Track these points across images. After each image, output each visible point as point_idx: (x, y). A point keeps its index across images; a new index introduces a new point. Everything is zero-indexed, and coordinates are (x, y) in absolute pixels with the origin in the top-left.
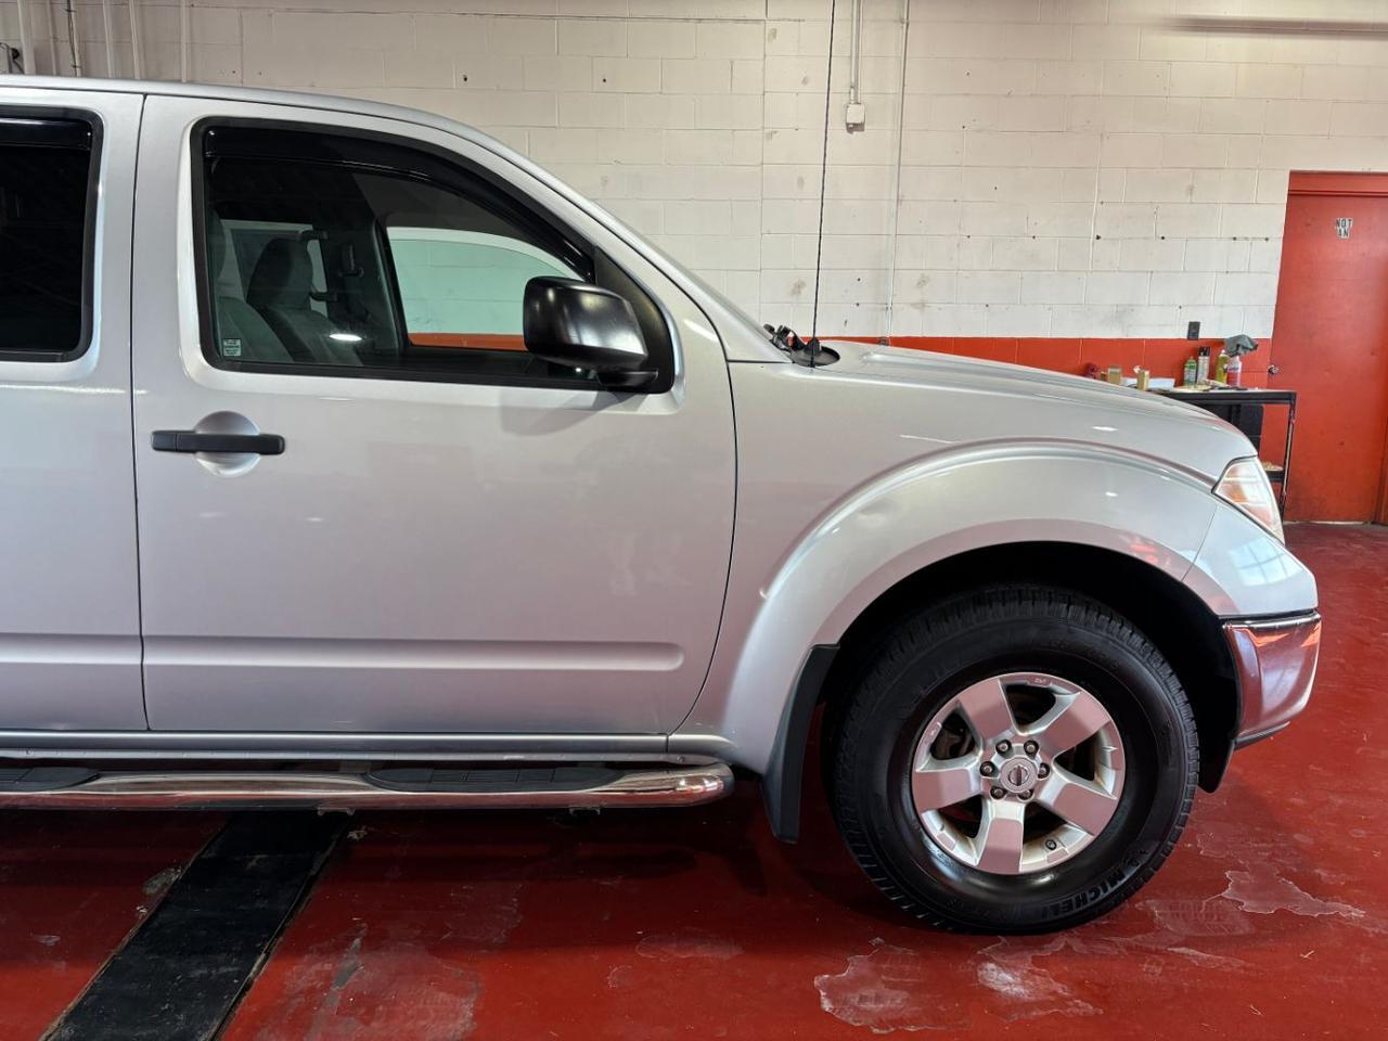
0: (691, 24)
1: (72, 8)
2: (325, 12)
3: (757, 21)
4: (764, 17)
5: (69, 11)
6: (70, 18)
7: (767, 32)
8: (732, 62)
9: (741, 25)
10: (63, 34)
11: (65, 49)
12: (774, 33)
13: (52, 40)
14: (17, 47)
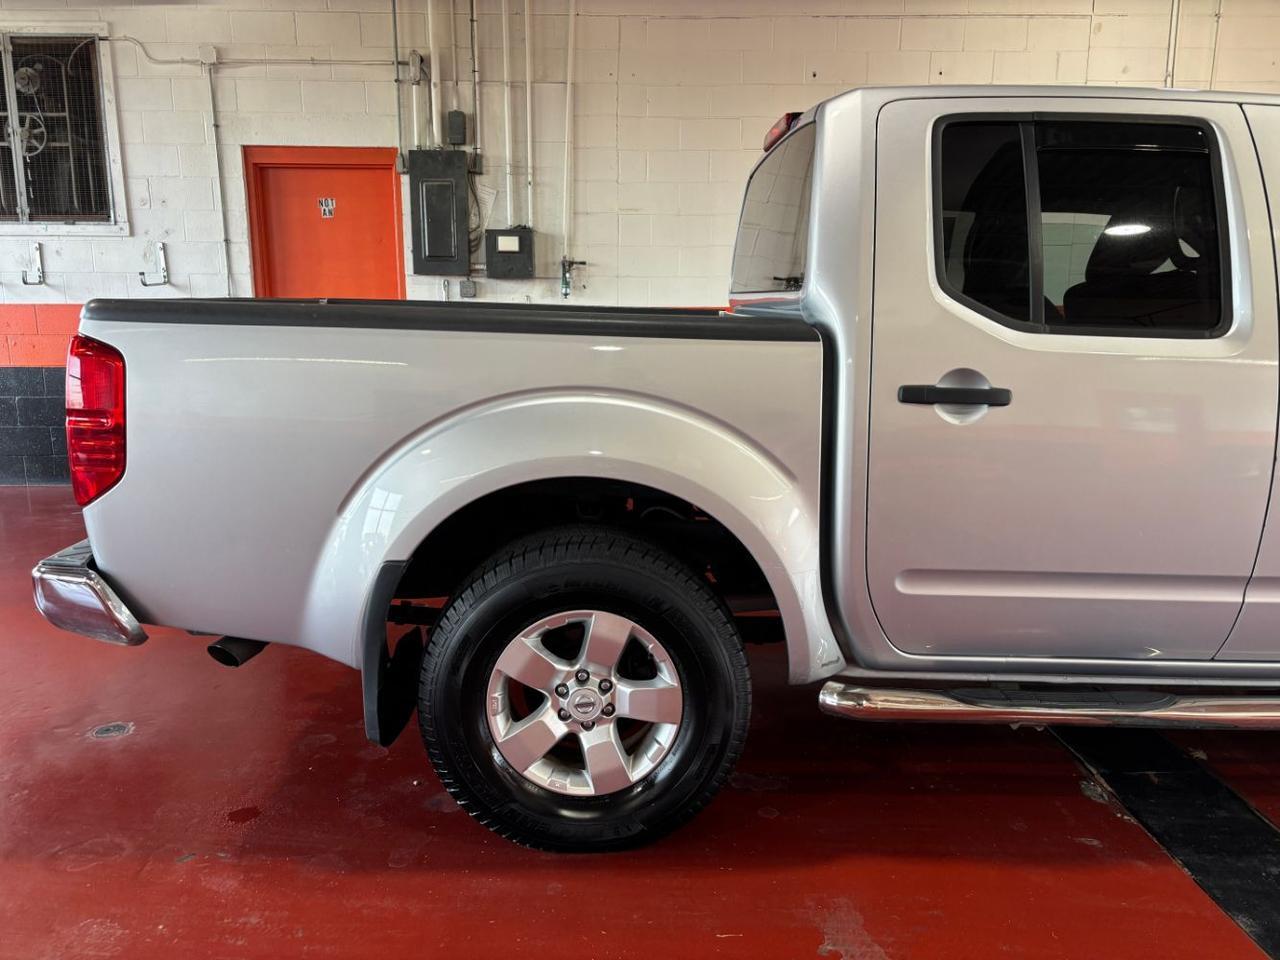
0: (1024, 20)
1: (475, 18)
2: (695, 18)
3: (1084, 16)
4: (1091, 13)
5: (472, 21)
6: (472, 26)
7: (1093, 26)
8: (1058, 55)
9: (1068, 20)
10: (465, 41)
11: (465, 55)
12: (1099, 27)
13: (453, 47)
14: (422, 52)
